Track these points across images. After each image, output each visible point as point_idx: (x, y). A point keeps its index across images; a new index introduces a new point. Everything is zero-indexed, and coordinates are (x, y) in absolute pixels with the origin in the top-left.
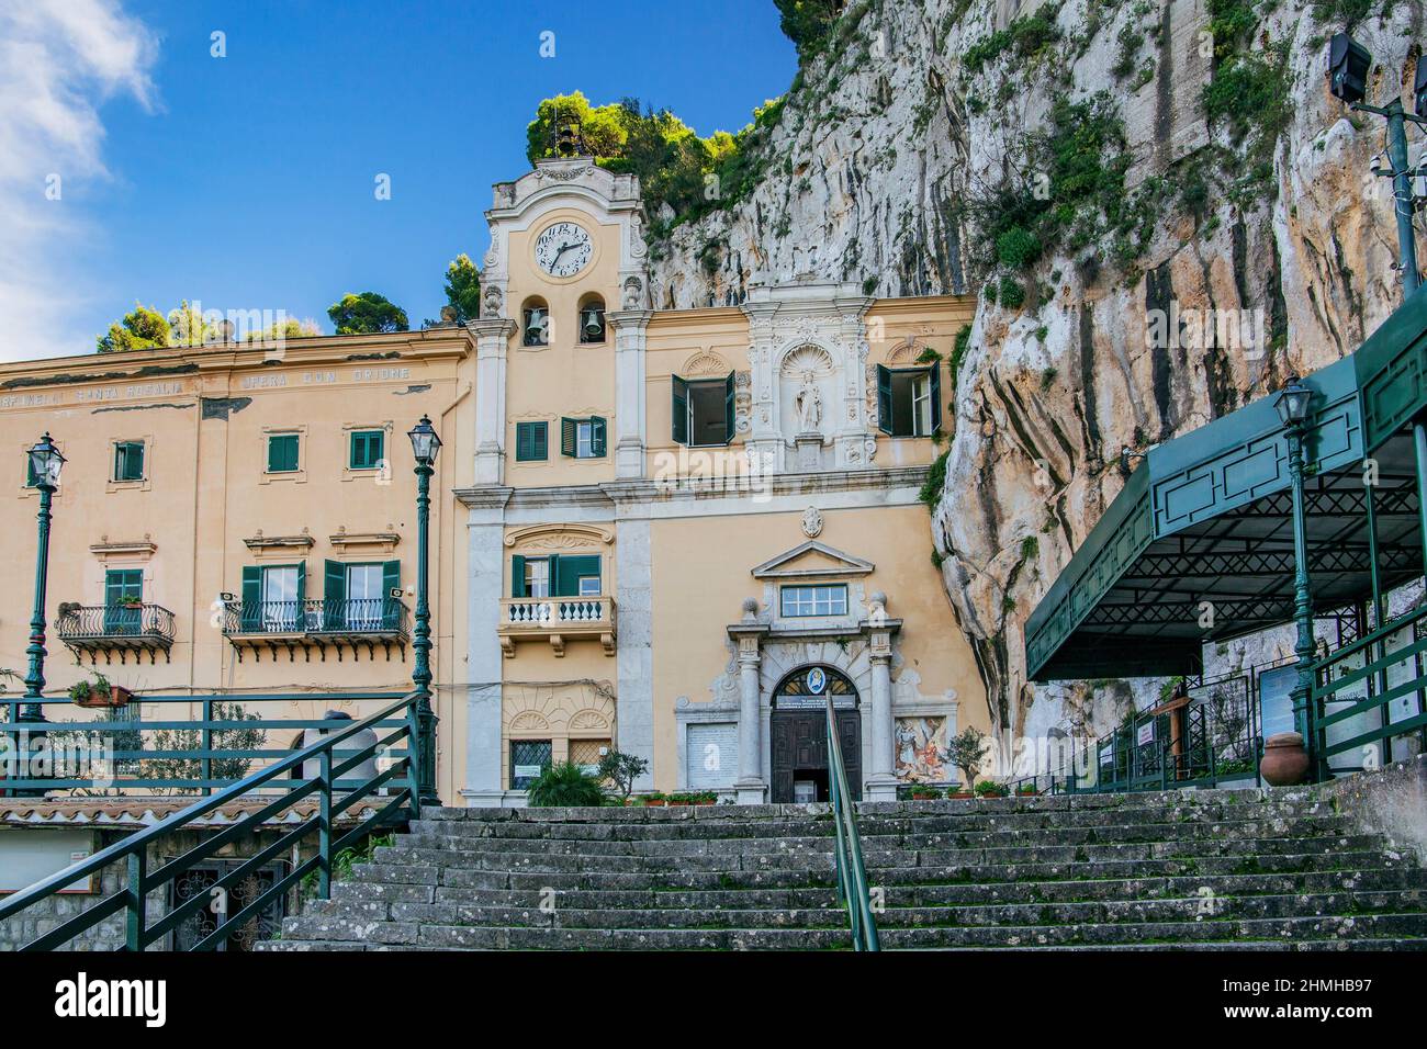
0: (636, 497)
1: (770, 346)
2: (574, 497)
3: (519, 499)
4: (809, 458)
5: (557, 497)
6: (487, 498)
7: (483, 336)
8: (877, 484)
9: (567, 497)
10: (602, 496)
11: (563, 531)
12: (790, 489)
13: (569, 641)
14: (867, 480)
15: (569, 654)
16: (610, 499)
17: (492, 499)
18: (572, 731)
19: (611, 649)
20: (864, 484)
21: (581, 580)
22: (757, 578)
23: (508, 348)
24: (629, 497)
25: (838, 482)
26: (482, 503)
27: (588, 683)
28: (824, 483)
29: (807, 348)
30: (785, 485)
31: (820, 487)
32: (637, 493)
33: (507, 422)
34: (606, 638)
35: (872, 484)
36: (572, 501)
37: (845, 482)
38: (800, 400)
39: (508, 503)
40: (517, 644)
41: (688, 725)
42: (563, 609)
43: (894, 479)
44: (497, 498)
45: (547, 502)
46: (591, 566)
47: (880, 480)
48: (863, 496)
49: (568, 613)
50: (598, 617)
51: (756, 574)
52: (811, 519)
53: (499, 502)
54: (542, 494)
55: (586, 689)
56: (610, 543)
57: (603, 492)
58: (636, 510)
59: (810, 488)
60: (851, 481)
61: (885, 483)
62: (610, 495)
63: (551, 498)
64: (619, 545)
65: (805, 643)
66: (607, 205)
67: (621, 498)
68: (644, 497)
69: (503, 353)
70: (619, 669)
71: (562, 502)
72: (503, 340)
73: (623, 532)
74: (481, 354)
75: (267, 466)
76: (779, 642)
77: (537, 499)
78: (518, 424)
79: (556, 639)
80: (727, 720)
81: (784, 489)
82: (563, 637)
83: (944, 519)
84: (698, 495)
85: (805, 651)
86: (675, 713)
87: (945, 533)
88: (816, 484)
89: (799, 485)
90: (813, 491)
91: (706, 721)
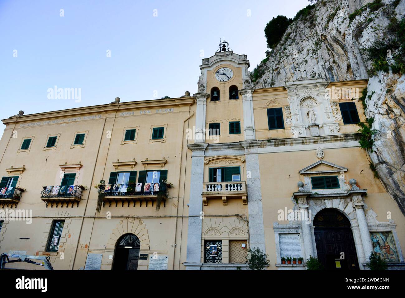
0: (253, 146)
1: (295, 98)
2: (230, 146)
3: (210, 148)
4: (315, 132)
5: (223, 147)
6: (199, 148)
7: (199, 98)
8: (342, 140)
9: (227, 147)
10: (240, 146)
11: (226, 158)
12: (310, 142)
13: (230, 199)
14: (339, 139)
15: (228, 204)
16: (243, 147)
17: (201, 148)
18: (230, 236)
19: (246, 202)
20: (337, 140)
21: (233, 176)
22: (301, 174)
23: (207, 102)
24: (250, 146)
25: (328, 139)
26: (197, 149)
27: (238, 216)
28: (322, 140)
29: (308, 98)
30: (307, 141)
31: (321, 141)
32: (253, 145)
33: (206, 123)
34: (244, 198)
35: (340, 140)
36: (229, 148)
37: (330, 139)
38: (308, 114)
39: (206, 149)
40: (209, 200)
41: (279, 234)
42: (227, 186)
43: (349, 138)
44: (202, 147)
45: (220, 149)
46: (236, 170)
47: (344, 138)
48: (338, 144)
49: (229, 188)
50: (241, 189)
51: (301, 173)
52: (320, 152)
53: (203, 149)
54: (219, 146)
55: (236, 218)
56: (244, 162)
57: (241, 144)
58: (252, 150)
59: (317, 142)
60: (332, 139)
61: (345, 140)
62: (243, 145)
63: (222, 147)
64: (247, 163)
65: (325, 200)
66: (237, 62)
67: (247, 147)
68: (256, 146)
69: (205, 103)
70: (249, 210)
71: (225, 148)
72: (205, 99)
73: (248, 158)
74: (198, 103)
75: (124, 139)
76: (313, 199)
77: (217, 147)
78: (210, 124)
79: (224, 198)
80: (296, 232)
81: (307, 142)
82: (227, 197)
83: (376, 151)
84: (275, 145)
85: (325, 203)
86: (273, 229)
87: (378, 156)
88: (319, 140)
89: (313, 141)
90: (318, 143)
91: (287, 232)
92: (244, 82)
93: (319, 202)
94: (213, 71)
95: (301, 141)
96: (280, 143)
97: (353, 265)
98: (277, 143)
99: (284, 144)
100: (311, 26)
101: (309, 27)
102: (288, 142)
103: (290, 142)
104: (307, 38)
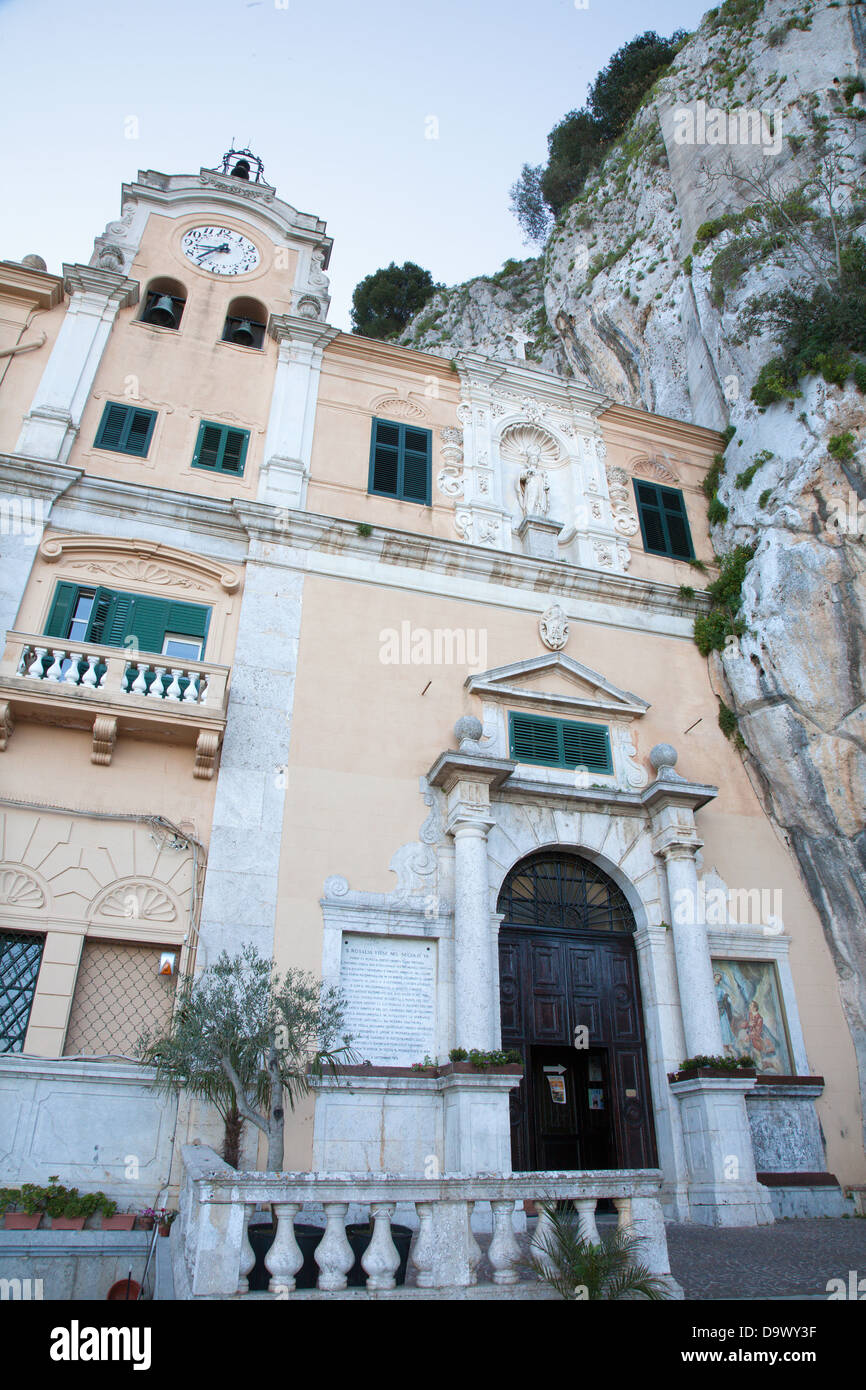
0: (288, 535)
1: (488, 413)
2: (184, 512)
3: (85, 493)
4: (541, 544)
5: (152, 506)
7: (84, 290)
8: (637, 601)
9: (170, 510)
10: (230, 521)
11: (152, 556)
12: (521, 579)
13: (133, 734)
14: (626, 593)
16: (244, 530)
17: (39, 482)
18: (95, 919)
19: (210, 762)
20: (620, 597)
21: (167, 640)
22: (476, 692)
23: (117, 316)
24: (275, 533)
25: (587, 585)
26: (17, 483)
27: (156, 822)
28: (569, 582)
29: (532, 429)
30: (515, 571)
31: (563, 585)
32: (291, 529)
33: (92, 396)
35: (630, 599)
36: (177, 518)
37: (594, 586)
38: (523, 482)
39: (65, 495)
40: (20, 719)
41: (346, 933)
42: (132, 672)
43: (658, 598)
44: (49, 483)
45: (133, 510)
46: (191, 621)
47: (642, 595)
48: (619, 613)
49: (140, 682)
50: (198, 699)
51: (475, 684)
53: (51, 490)
54: (129, 495)
56: (232, 591)
57: (235, 514)
58: (280, 552)
59: (548, 584)
60: (604, 588)
61: (646, 602)
62: (245, 520)
63: (142, 504)
64: (247, 599)
65: (553, 809)
66: (286, 228)
67: (262, 531)
68: (301, 537)
69: (110, 316)
70: (219, 805)
71: (159, 515)
72: (115, 304)
73: (255, 580)
74: (72, 310)
76: (511, 800)
77: (118, 500)
78: (108, 403)
79: (105, 725)
80: (421, 933)
81: (509, 577)
82: (121, 721)
83: (759, 653)
84: (384, 555)
85: (553, 823)
86: (321, 906)
87: (762, 672)
88: (557, 580)
89: (535, 575)
90: (551, 590)
91: (382, 929)
92: (296, 299)
93: (531, 814)
94: (177, 223)
95: (490, 567)
96: (405, 551)
97: (631, 1093)
98: (395, 549)
99: (423, 562)
100: (514, 304)
101: (508, 306)
102: (438, 557)
103: (448, 559)
104: (494, 335)
